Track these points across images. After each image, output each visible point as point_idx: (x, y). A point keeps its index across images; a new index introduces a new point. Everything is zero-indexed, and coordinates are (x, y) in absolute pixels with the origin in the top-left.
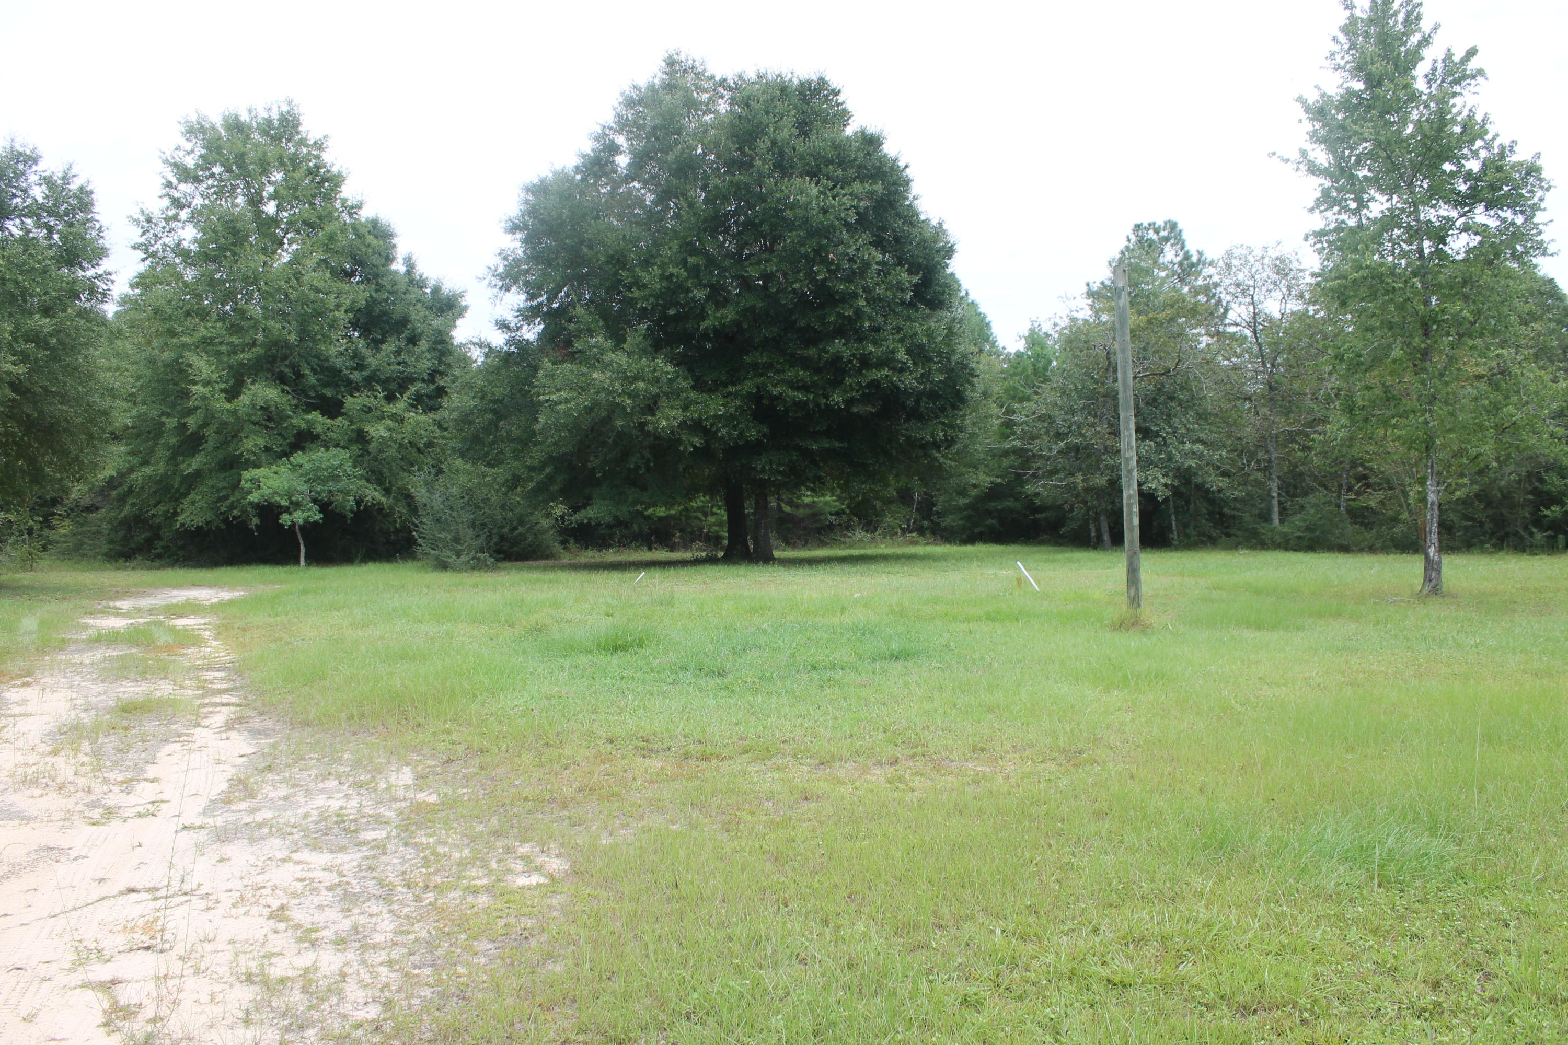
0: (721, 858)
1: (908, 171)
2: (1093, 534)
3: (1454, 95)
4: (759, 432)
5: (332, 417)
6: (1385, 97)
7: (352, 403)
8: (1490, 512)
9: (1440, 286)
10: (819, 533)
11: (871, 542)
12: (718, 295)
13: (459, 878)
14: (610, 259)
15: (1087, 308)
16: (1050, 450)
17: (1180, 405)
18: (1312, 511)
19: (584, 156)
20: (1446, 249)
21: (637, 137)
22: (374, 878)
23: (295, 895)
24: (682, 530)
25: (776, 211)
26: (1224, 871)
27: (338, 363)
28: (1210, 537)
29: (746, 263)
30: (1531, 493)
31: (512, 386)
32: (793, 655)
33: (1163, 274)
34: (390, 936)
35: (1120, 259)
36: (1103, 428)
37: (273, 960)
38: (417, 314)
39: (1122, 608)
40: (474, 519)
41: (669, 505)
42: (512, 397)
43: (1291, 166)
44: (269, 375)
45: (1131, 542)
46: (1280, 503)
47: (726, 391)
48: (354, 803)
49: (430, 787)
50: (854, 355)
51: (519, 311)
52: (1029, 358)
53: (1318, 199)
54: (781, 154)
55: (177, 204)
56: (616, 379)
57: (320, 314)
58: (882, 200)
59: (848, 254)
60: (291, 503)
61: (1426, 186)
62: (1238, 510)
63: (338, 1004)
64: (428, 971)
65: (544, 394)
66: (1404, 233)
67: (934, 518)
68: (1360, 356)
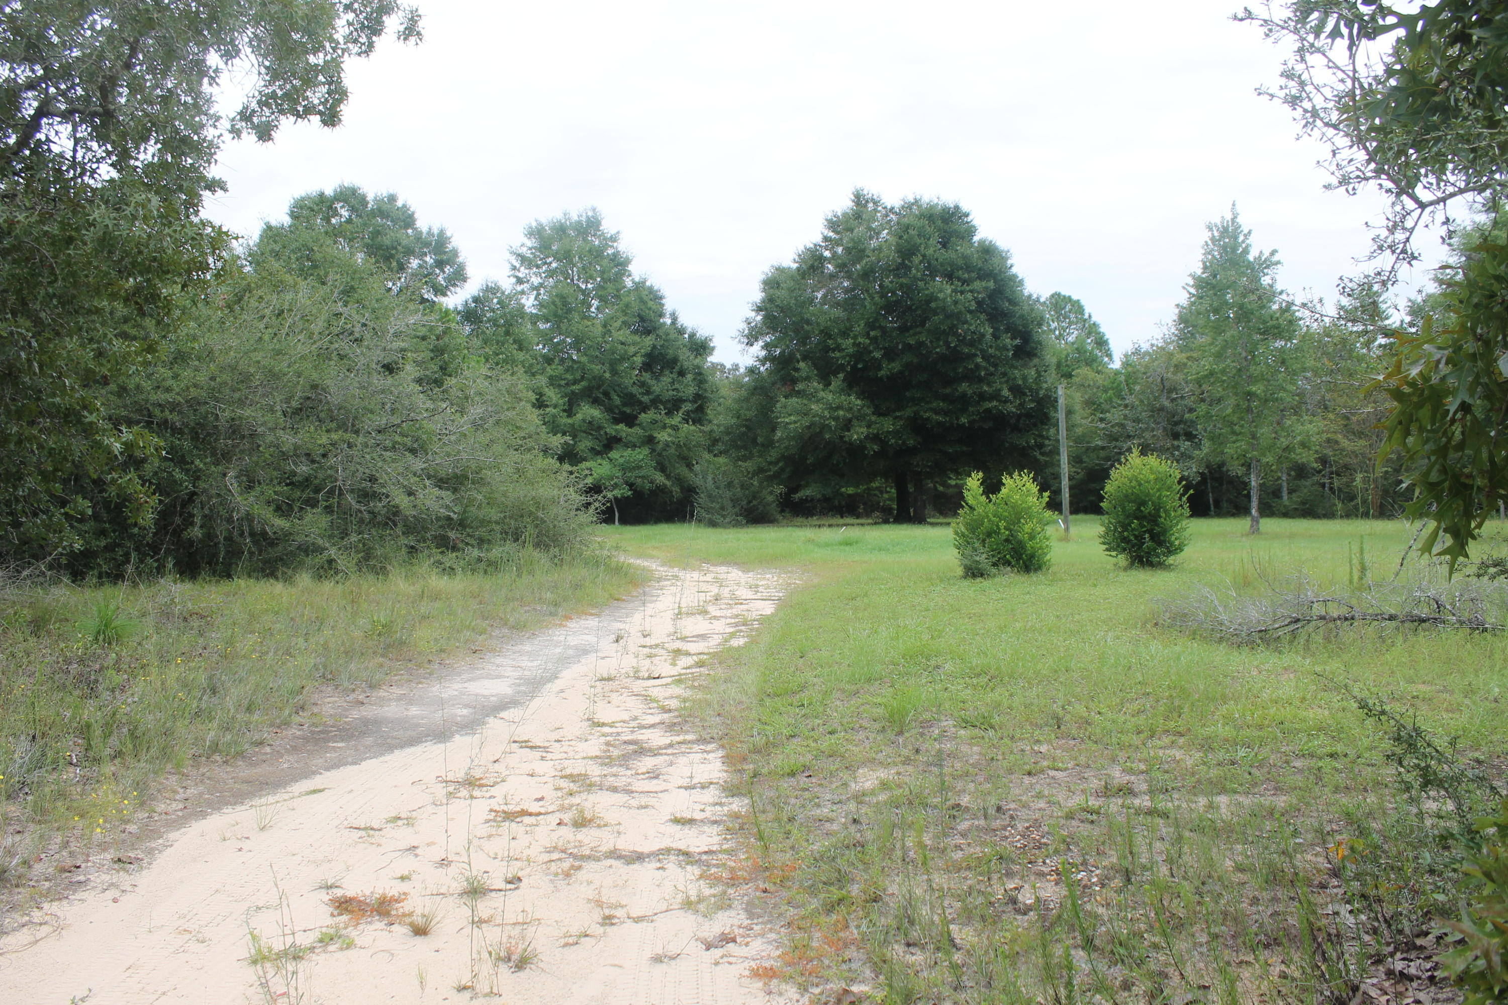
4: (915, 441)
5: (631, 427)
7: (644, 417)
12: (889, 355)
14: (821, 332)
18: (1305, 490)
24: (864, 504)
25: (926, 302)
27: (633, 390)
28: (1237, 509)
31: (758, 410)
38: (682, 355)
40: (732, 496)
41: (857, 487)
42: (758, 418)
44: (592, 400)
46: (1288, 484)
47: (894, 415)
50: (974, 393)
51: (758, 358)
54: (929, 263)
55: (520, 281)
56: (825, 409)
57: (624, 359)
58: (995, 291)
59: (970, 329)
60: (611, 484)
65: (780, 418)
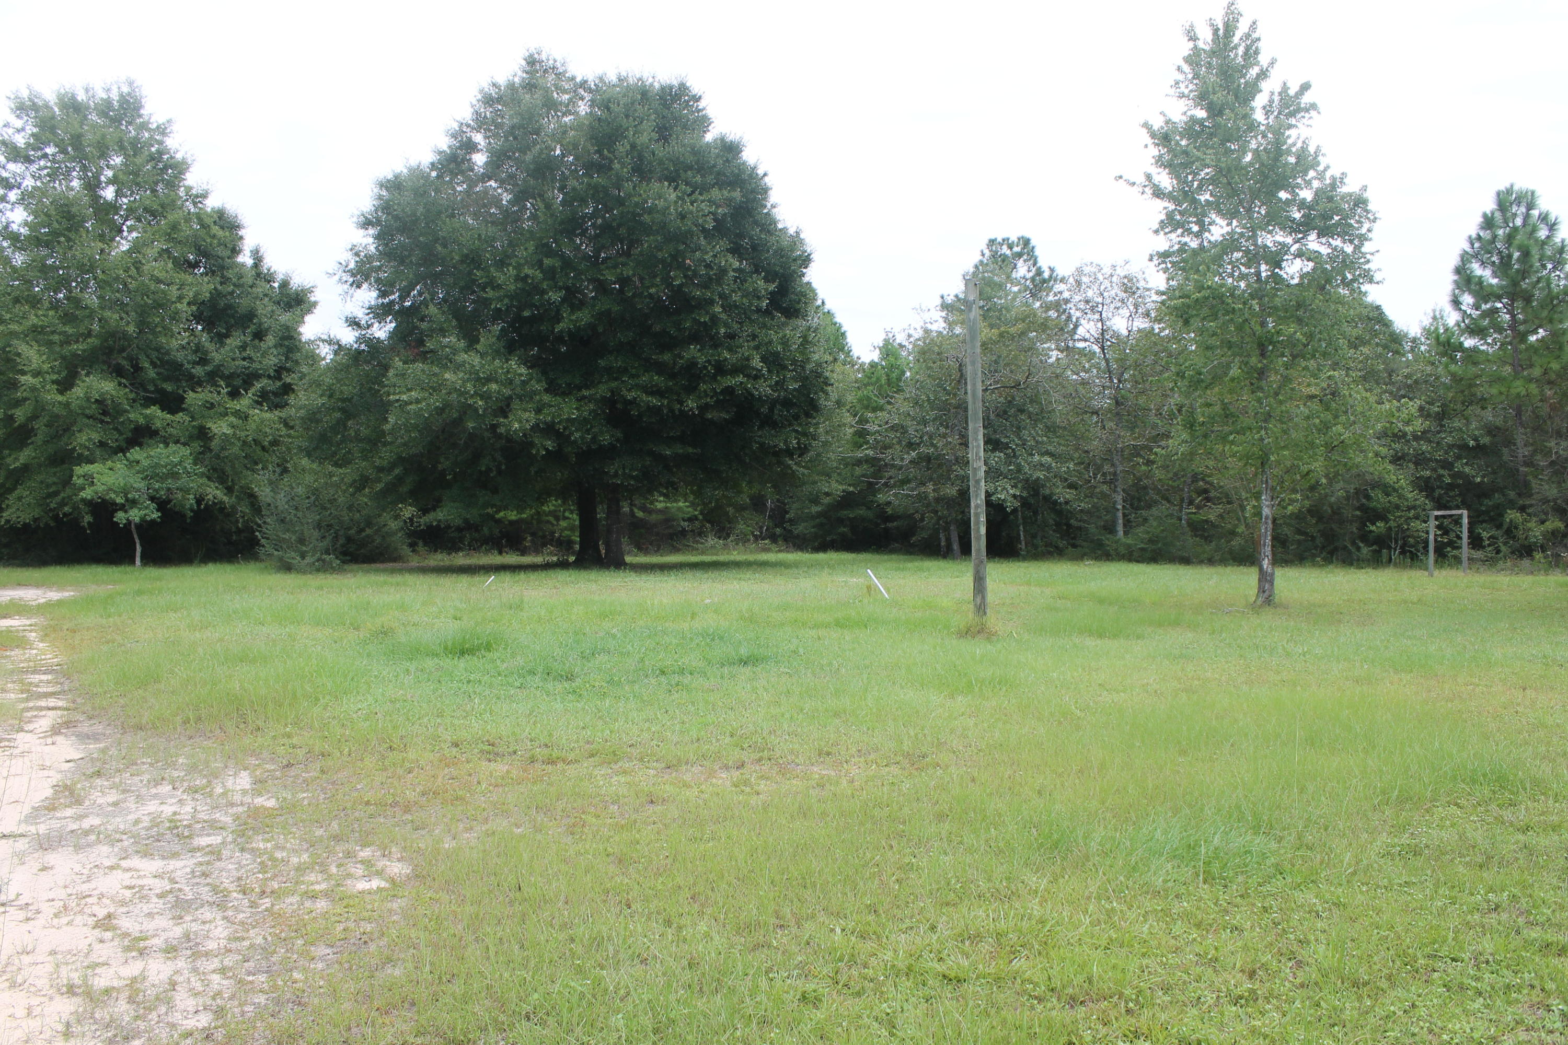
0: (565, 861)
1: (766, 179)
2: (943, 543)
3: (1290, 127)
4: (612, 436)
5: (173, 412)
6: (1226, 125)
7: (194, 398)
8: (1321, 527)
9: (1276, 308)
10: (672, 539)
11: (723, 549)
12: (573, 298)
13: (297, 883)
14: (465, 259)
15: (941, 320)
16: (902, 459)
17: (1030, 417)
18: (1155, 524)
19: (440, 153)
20: (1281, 273)
21: (495, 136)
22: (208, 884)
23: (123, 903)
24: (533, 534)
25: (635, 215)
26: (1058, 871)
27: (180, 356)
28: (1057, 547)
29: (602, 267)
30: (1358, 509)
31: (362, 384)
32: (642, 660)
33: (1016, 289)
34: (223, 943)
35: (974, 273)
36: (954, 439)
37: (98, 971)
38: (264, 309)
39: (969, 616)
40: (320, 520)
41: (520, 509)
42: (362, 395)
43: (1136, 190)
44: (105, 368)
45: (978, 550)
46: (1124, 515)
47: (580, 394)
48: (188, 809)
49: (269, 791)
50: (709, 361)
51: (369, 308)
52: (883, 368)
53: (1162, 221)
54: (641, 158)
55: (6, 184)
56: (468, 380)
57: (161, 306)
58: (741, 207)
59: (705, 260)
60: (127, 500)
61: (1263, 212)
62: (1085, 521)
63: (166, 1014)
64: (262, 978)
65: (394, 394)
66: (1242, 257)
67: (787, 525)
68: (1200, 374)
